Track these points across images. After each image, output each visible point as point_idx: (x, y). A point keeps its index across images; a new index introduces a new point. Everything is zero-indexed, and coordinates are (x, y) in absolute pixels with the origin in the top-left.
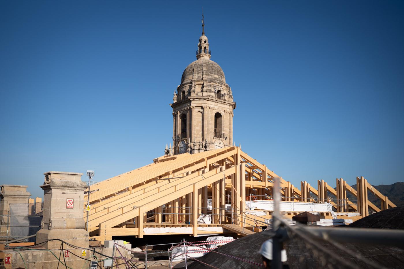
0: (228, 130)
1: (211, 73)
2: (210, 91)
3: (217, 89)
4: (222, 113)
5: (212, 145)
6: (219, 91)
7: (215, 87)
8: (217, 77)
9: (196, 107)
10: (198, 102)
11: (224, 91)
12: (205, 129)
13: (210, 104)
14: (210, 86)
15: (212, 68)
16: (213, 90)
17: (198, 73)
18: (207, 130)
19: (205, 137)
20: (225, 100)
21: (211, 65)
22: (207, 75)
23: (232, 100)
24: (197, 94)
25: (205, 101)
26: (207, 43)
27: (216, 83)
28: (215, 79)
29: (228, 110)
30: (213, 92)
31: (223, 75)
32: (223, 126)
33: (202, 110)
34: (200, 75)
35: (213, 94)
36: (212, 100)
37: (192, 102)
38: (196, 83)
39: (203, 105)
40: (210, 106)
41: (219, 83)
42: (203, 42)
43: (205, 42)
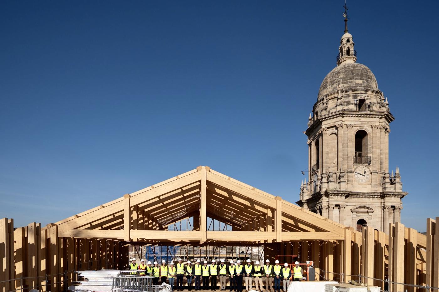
0: (378, 151)
1: (350, 79)
2: (348, 103)
3: (359, 98)
4: (368, 130)
5: (350, 175)
6: (362, 101)
7: (355, 96)
8: (361, 82)
9: (328, 128)
10: (330, 121)
11: (372, 99)
12: (340, 154)
13: (348, 120)
14: (349, 96)
15: (352, 72)
16: (352, 100)
17: (333, 85)
18: (344, 155)
19: (340, 165)
20: (373, 111)
21: (352, 68)
22: (344, 83)
23: (384, 109)
24: (329, 112)
25: (340, 118)
26: (351, 41)
27: (357, 90)
28: (357, 85)
29: (377, 124)
30: (352, 104)
31: (371, 79)
32: (369, 147)
33: (336, 131)
34: (335, 85)
35: (353, 107)
36: (351, 115)
37: (323, 123)
38: (329, 97)
39: (337, 124)
40: (346, 123)
41: (362, 90)
42: (345, 41)
43: (348, 41)
